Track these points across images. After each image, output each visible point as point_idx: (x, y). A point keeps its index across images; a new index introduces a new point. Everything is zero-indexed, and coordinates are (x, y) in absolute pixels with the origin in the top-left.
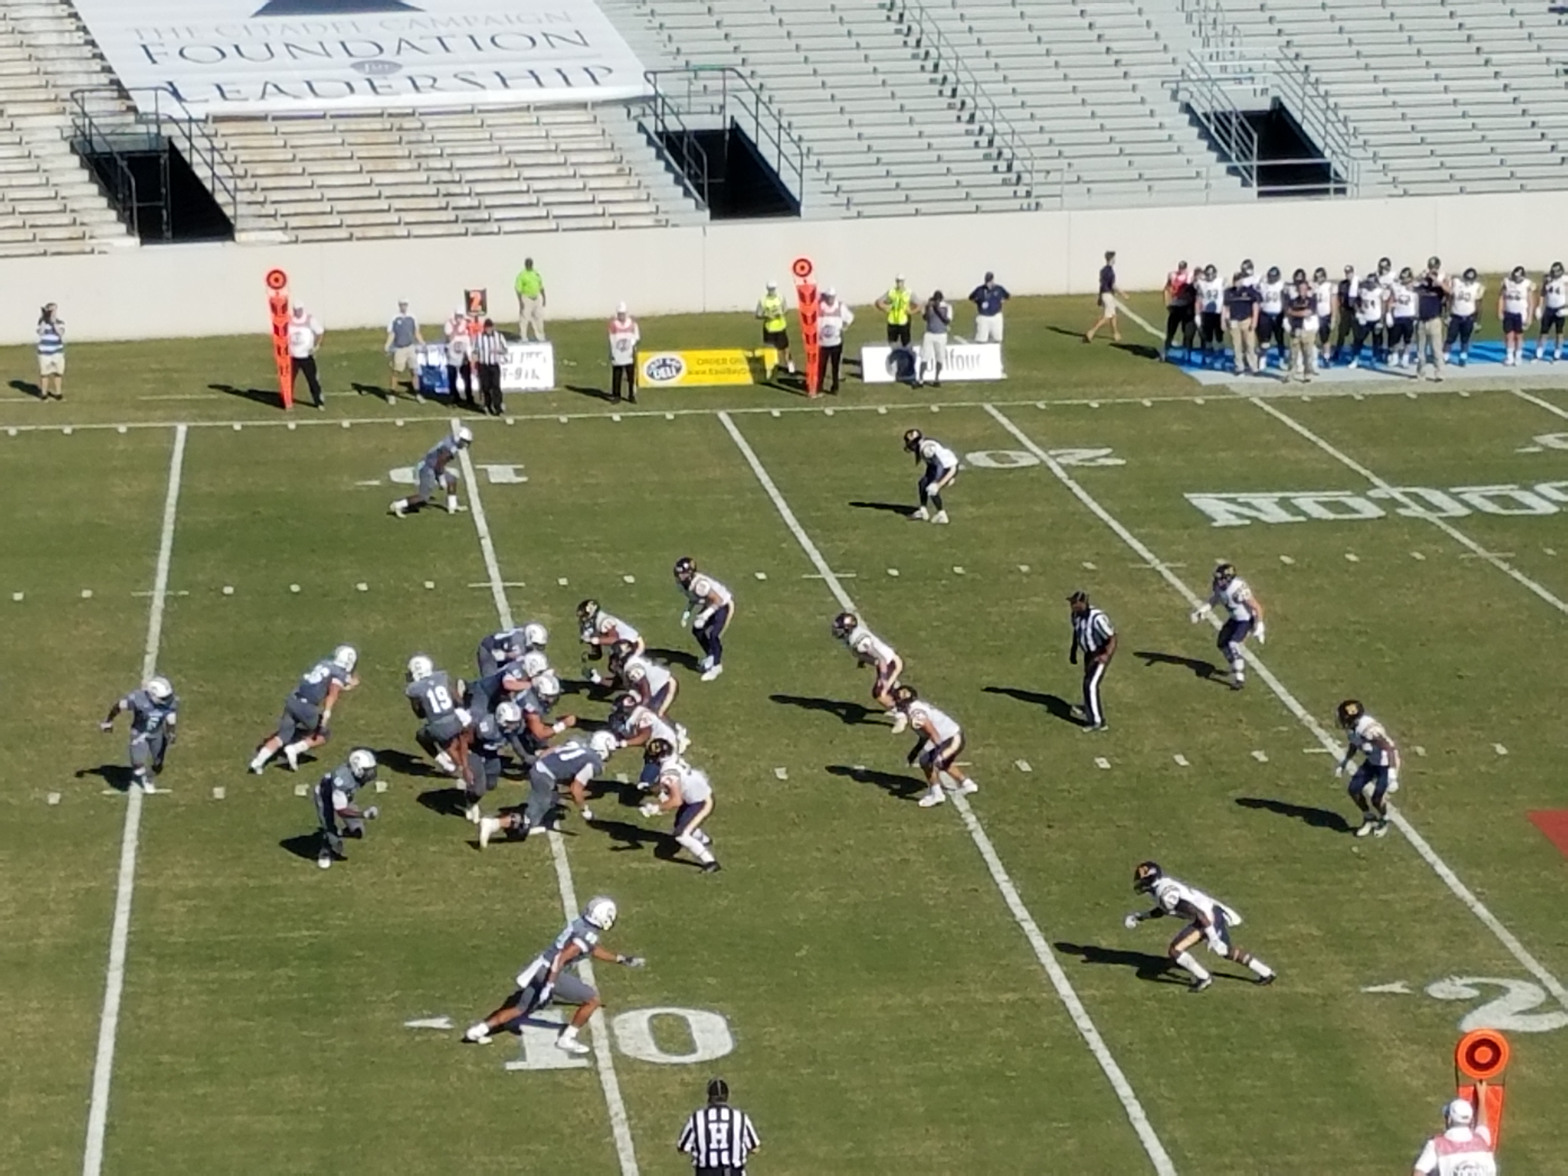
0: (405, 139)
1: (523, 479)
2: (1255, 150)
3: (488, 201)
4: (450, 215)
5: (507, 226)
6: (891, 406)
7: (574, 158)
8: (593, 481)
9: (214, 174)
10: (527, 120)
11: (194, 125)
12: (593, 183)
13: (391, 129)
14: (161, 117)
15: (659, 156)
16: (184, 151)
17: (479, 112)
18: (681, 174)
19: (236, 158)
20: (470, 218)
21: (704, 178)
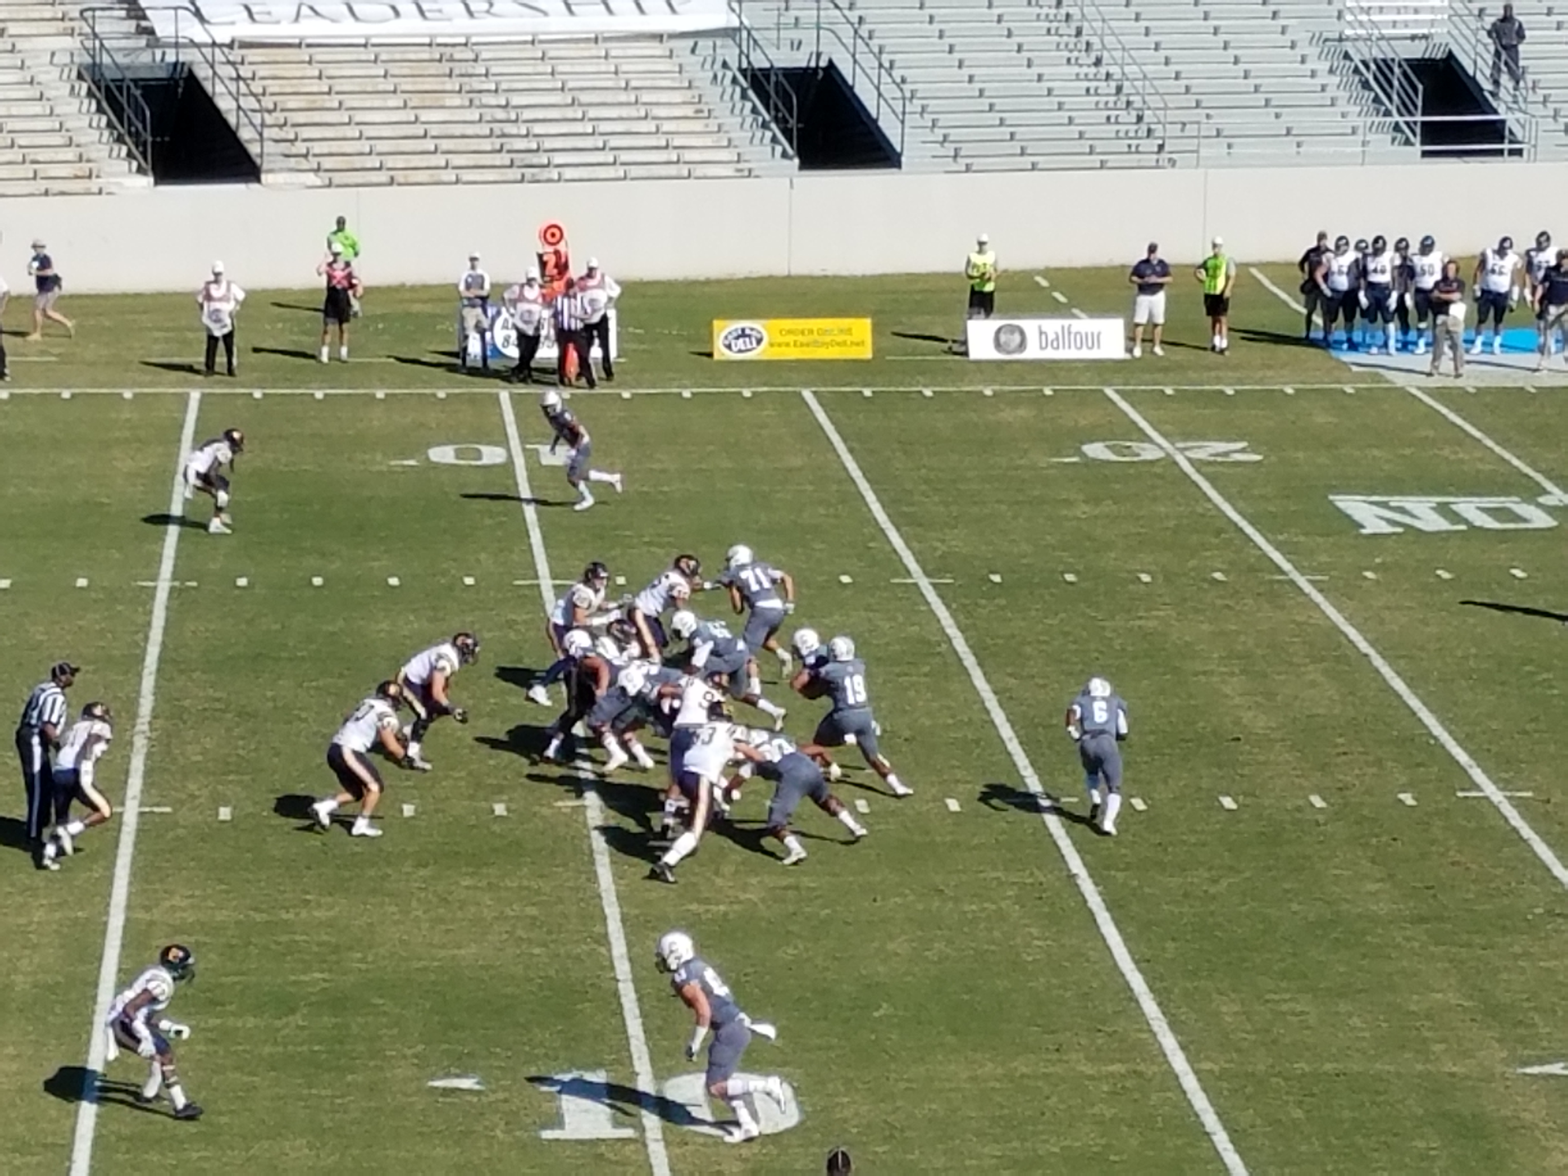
0: (456, 72)
2: (1420, 103)
3: (548, 144)
4: (505, 158)
5: (568, 173)
6: (997, 388)
7: (646, 97)
8: (657, 466)
9: (239, 107)
10: (594, 53)
11: (217, 51)
12: (667, 126)
13: (440, 60)
14: (181, 40)
15: (744, 96)
16: (206, 79)
17: (541, 42)
18: (767, 117)
19: (264, 89)
20: (527, 162)
21: (792, 123)
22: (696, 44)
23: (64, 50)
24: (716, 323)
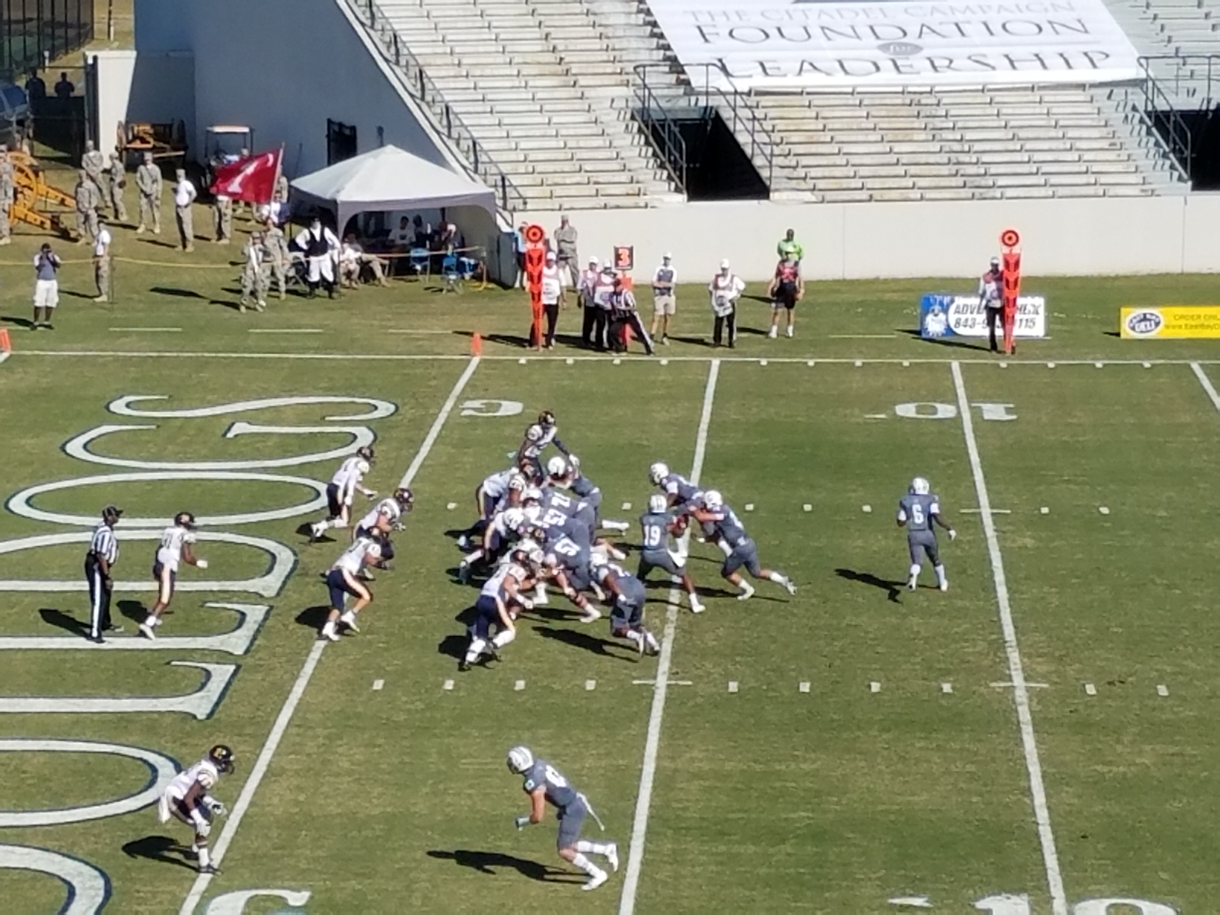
0: (923, 113)
1: (1014, 417)
3: (993, 169)
4: (959, 181)
5: (1009, 192)
7: (1071, 133)
8: (1075, 421)
9: (754, 141)
10: (1031, 98)
11: (738, 97)
12: (1087, 156)
13: (910, 105)
14: (710, 90)
15: (1149, 133)
16: (728, 119)
17: (989, 90)
18: (1167, 149)
19: (774, 126)
20: (976, 184)
21: (1187, 153)
22: (1112, 92)
23: (620, 97)
24: (1124, 310)
